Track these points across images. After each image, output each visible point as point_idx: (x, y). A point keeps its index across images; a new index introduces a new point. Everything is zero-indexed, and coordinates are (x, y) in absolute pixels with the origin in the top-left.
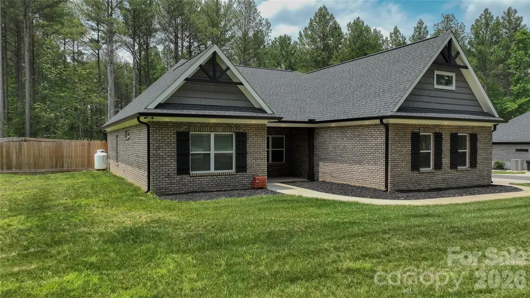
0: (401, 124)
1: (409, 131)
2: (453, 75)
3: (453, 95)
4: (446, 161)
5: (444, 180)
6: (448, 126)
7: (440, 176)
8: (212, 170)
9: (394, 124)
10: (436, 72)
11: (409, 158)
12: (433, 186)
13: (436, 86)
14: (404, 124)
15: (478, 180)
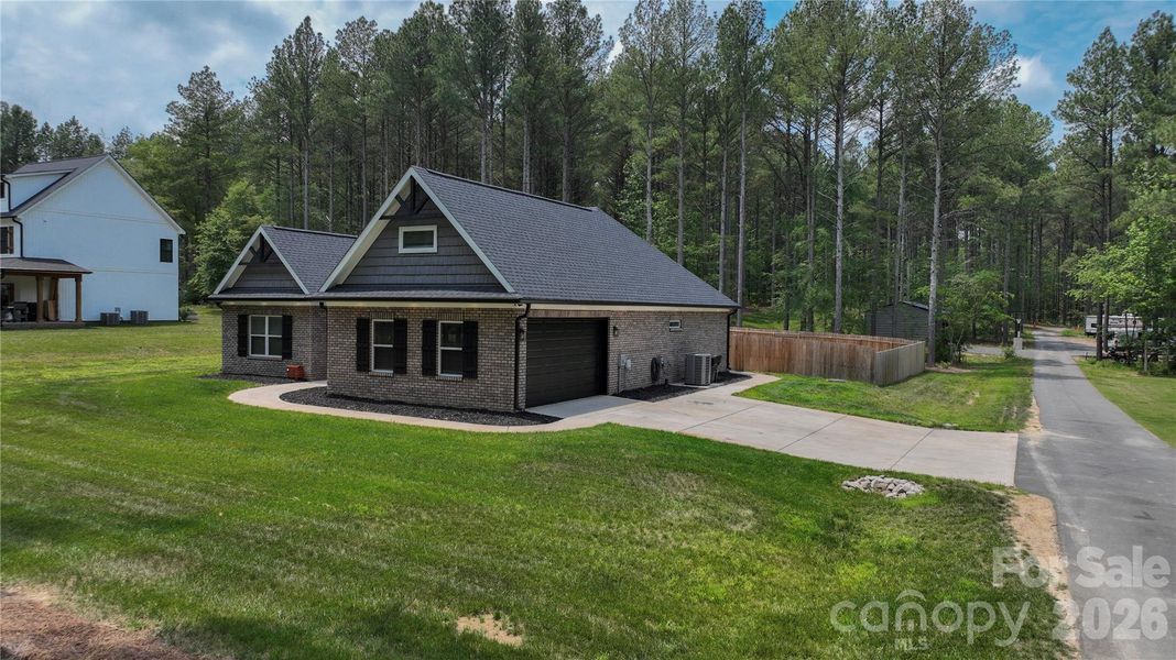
0: (343, 308)
1: (354, 317)
2: (434, 228)
3: (435, 260)
4: (415, 362)
5: (412, 390)
6: (418, 309)
7: (402, 384)
8: (267, 355)
9: (333, 307)
10: (402, 230)
11: (354, 353)
12: (391, 397)
13: (402, 250)
14: (347, 308)
15: (482, 400)
